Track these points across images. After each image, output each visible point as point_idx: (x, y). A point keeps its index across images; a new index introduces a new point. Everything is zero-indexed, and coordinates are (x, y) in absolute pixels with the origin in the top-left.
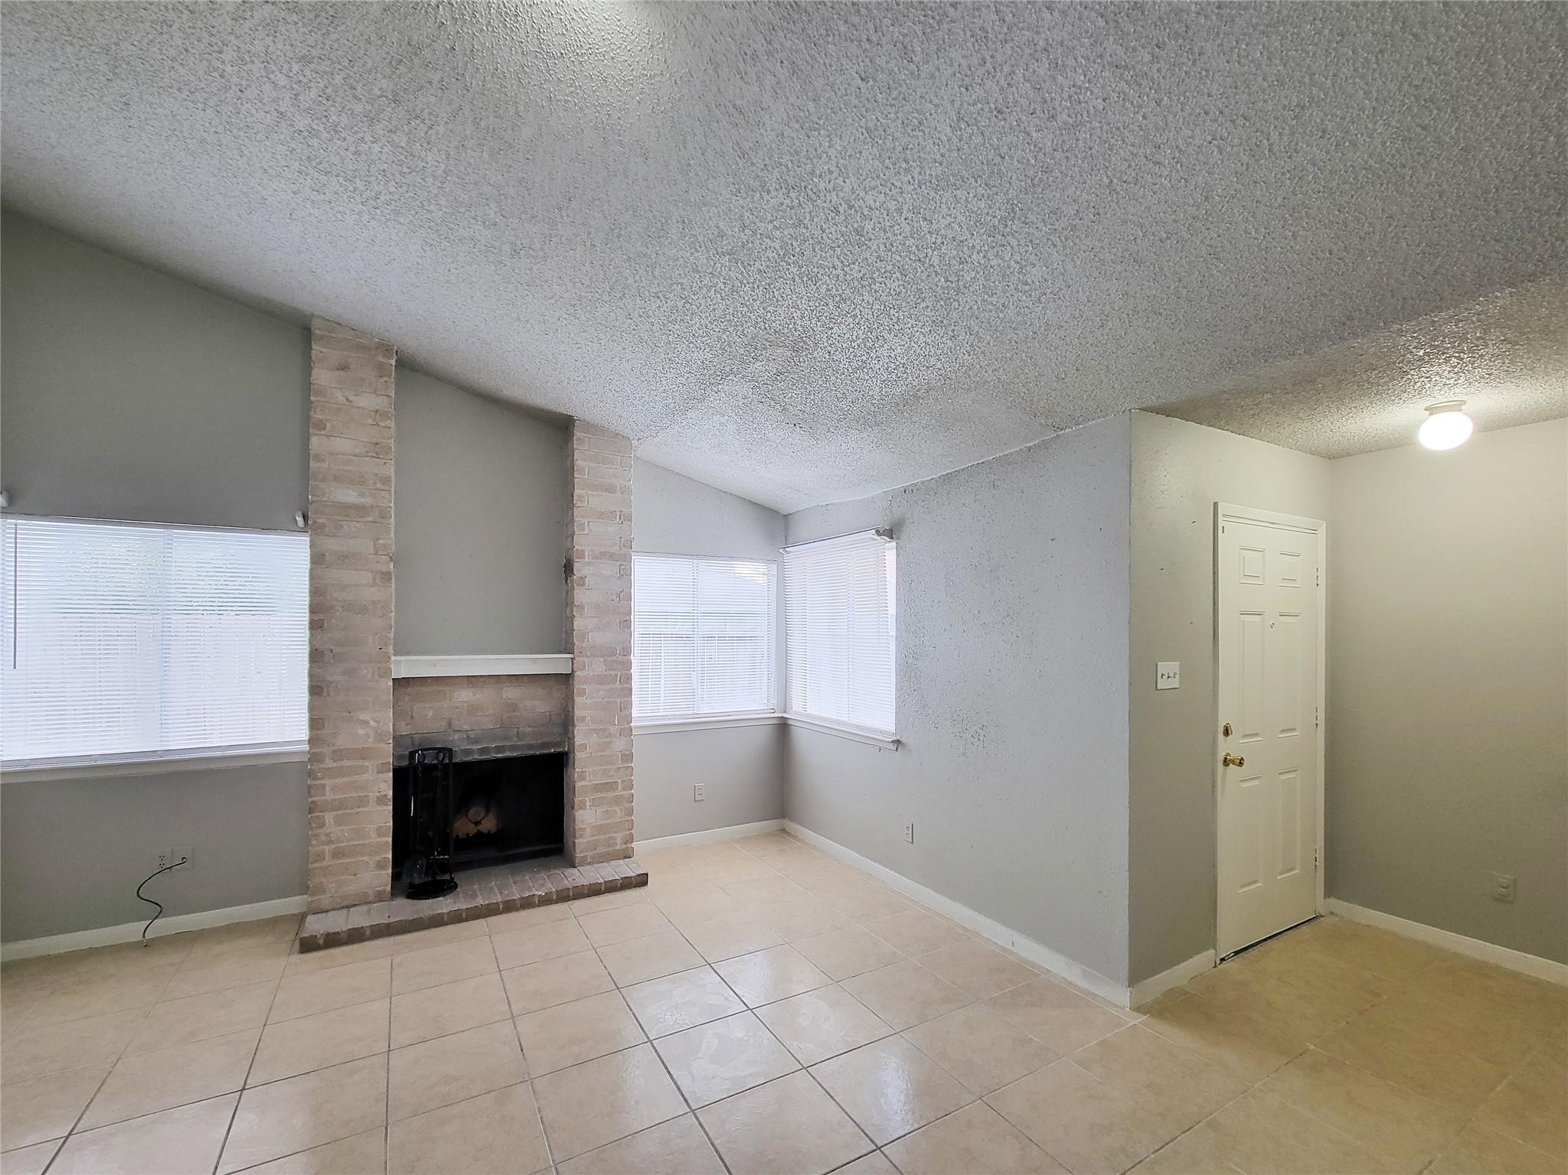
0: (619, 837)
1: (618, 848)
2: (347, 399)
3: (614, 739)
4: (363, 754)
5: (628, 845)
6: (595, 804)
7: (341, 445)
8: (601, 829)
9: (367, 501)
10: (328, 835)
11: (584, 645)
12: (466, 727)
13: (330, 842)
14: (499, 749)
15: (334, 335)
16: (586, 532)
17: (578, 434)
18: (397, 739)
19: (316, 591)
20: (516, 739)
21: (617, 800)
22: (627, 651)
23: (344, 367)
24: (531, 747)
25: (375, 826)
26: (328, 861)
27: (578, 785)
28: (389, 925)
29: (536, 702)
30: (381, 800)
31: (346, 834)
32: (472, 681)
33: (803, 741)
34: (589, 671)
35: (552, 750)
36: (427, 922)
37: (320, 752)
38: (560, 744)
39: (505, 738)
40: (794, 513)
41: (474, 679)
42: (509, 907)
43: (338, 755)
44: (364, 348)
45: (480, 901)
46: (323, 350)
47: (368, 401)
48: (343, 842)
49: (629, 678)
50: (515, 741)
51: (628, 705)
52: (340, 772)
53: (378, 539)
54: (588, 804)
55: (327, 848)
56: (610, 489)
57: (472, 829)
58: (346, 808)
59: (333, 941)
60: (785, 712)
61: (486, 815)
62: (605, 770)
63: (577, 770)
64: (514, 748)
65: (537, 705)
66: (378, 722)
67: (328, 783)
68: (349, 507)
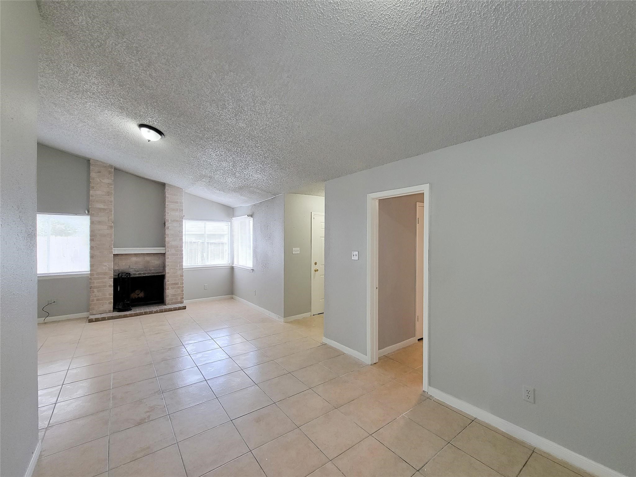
0: (179, 298)
1: (179, 301)
2: (100, 180)
3: (178, 271)
4: (105, 274)
5: (182, 300)
6: (173, 288)
7: (99, 192)
8: (174, 295)
9: (106, 207)
10: (95, 295)
11: (169, 245)
12: (134, 268)
13: (96, 297)
14: (144, 274)
15: (96, 164)
16: (169, 214)
17: (167, 188)
18: (114, 271)
19: (92, 231)
21: (179, 288)
22: (182, 247)
23: (99, 172)
24: (153, 273)
25: (108, 293)
26: (95, 302)
27: (167, 283)
28: (112, 317)
29: (155, 261)
30: (110, 286)
31: (100, 295)
32: (136, 255)
34: (170, 252)
35: (160, 274)
36: (123, 316)
37: (93, 274)
38: (163, 272)
39: (146, 271)
40: (235, 208)
41: (137, 255)
42: (146, 313)
43: (98, 274)
44: (105, 167)
45: (138, 312)
46: (94, 168)
47: (106, 181)
48: (99, 297)
49: (182, 254)
50: (149, 272)
51: (182, 262)
52: (98, 279)
53: (109, 217)
54: (170, 288)
55: (95, 298)
56: (177, 202)
57: (136, 296)
58: (100, 288)
59: (97, 320)
60: (233, 264)
61: (141, 292)
62: (175, 279)
63: (167, 279)
64: (149, 273)
65: (155, 262)
66: (109, 265)
67: (95, 281)
68: (101, 209)
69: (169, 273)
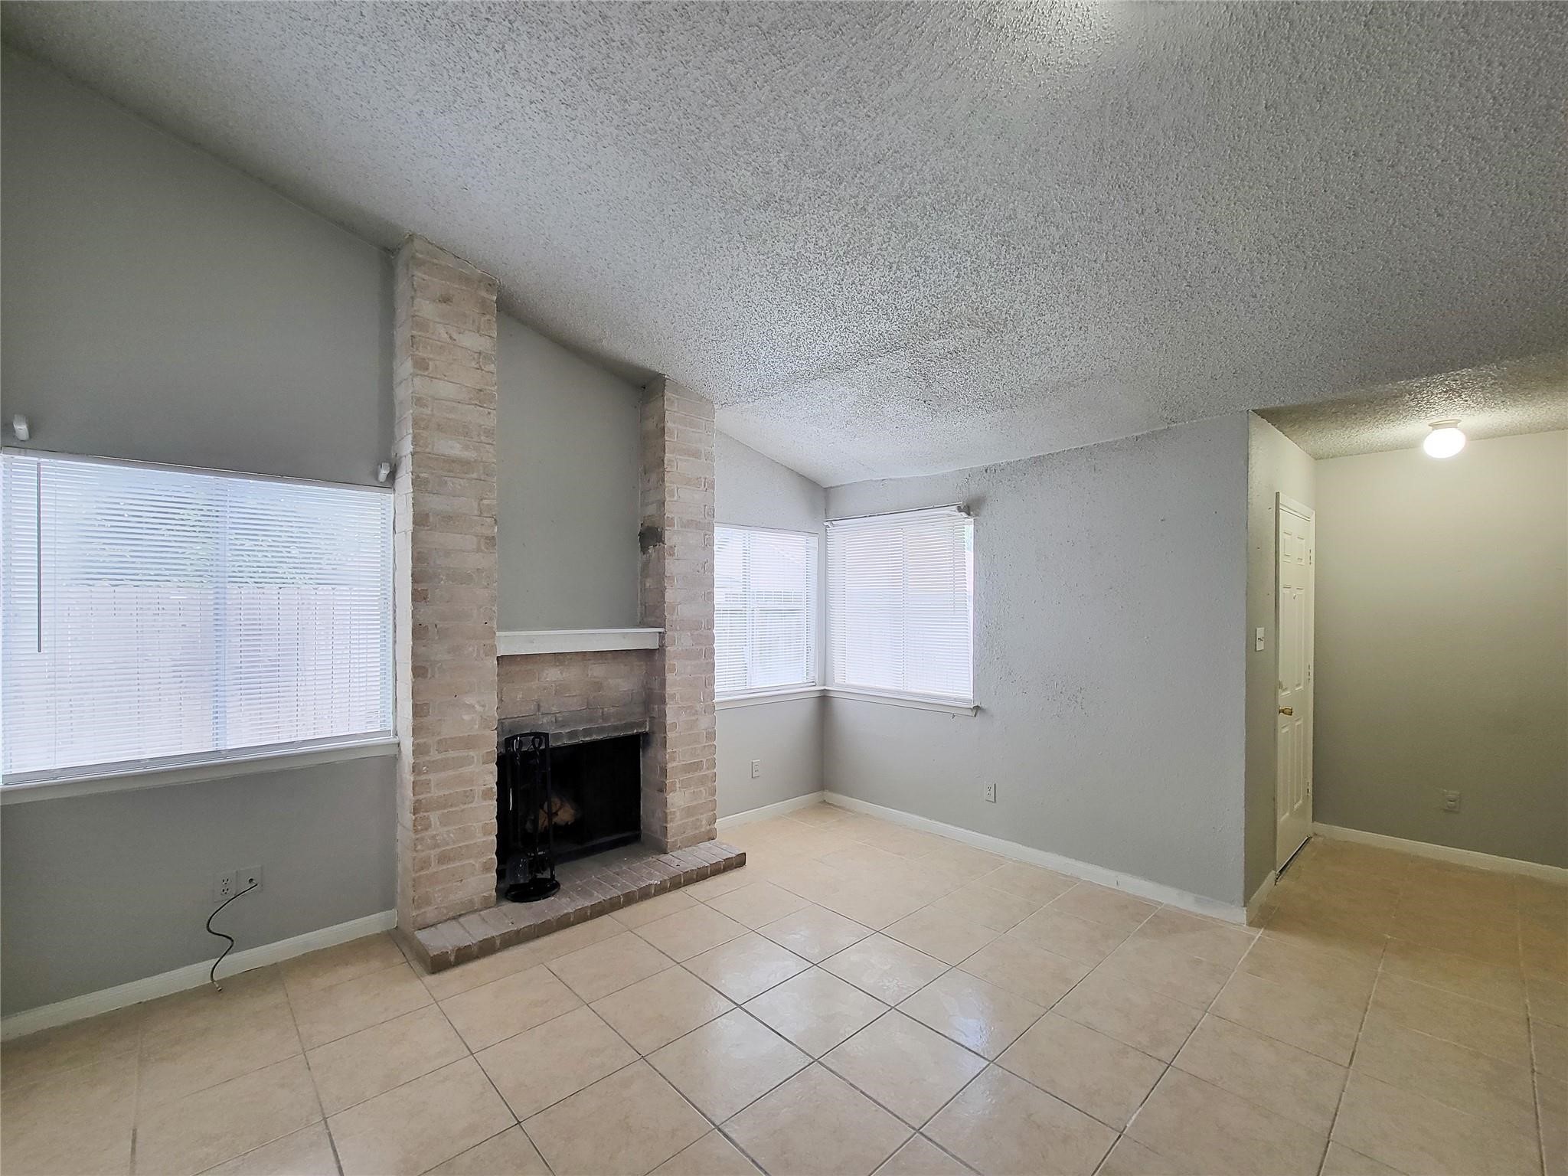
0: (704, 819)
1: (703, 830)
2: (451, 337)
3: (699, 716)
4: (469, 743)
5: (711, 827)
6: (685, 785)
7: (443, 388)
8: (690, 811)
9: (470, 455)
10: (433, 837)
11: (674, 617)
12: (554, 709)
13: (436, 846)
14: (587, 732)
15: (435, 261)
16: (675, 498)
17: (668, 394)
19: (418, 558)
20: (601, 720)
21: (702, 781)
22: (710, 625)
23: (446, 300)
24: (616, 728)
25: (480, 824)
26: (434, 868)
27: (670, 766)
29: (619, 680)
30: (486, 795)
31: (452, 835)
32: (558, 658)
34: (678, 644)
35: (635, 731)
36: (554, 924)
37: (425, 743)
38: (642, 724)
39: (590, 721)
40: (837, 487)
41: (561, 657)
42: (630, 899)
43: (444, 745)
44: (466, 280)
46: (426, 277)
47: (471, 341)
48: (448, 844)
49: (711, 653)
50: (600, 723)
51: (710, 682)
52: (444, 765)
53: (482, 500)
54: (678, 786)
55: (433, 853)
56: (696, 454)
58: (451, 806)
59: (465, 955)
60: (827, 683)
61: (565, 804)
62: (692, 749)
63: (668, 751)
64: (601, 730)
65: (622, 683)
66: (484, 706)
67: (432, 777)
68: (453, 461)
69: (674, 725)
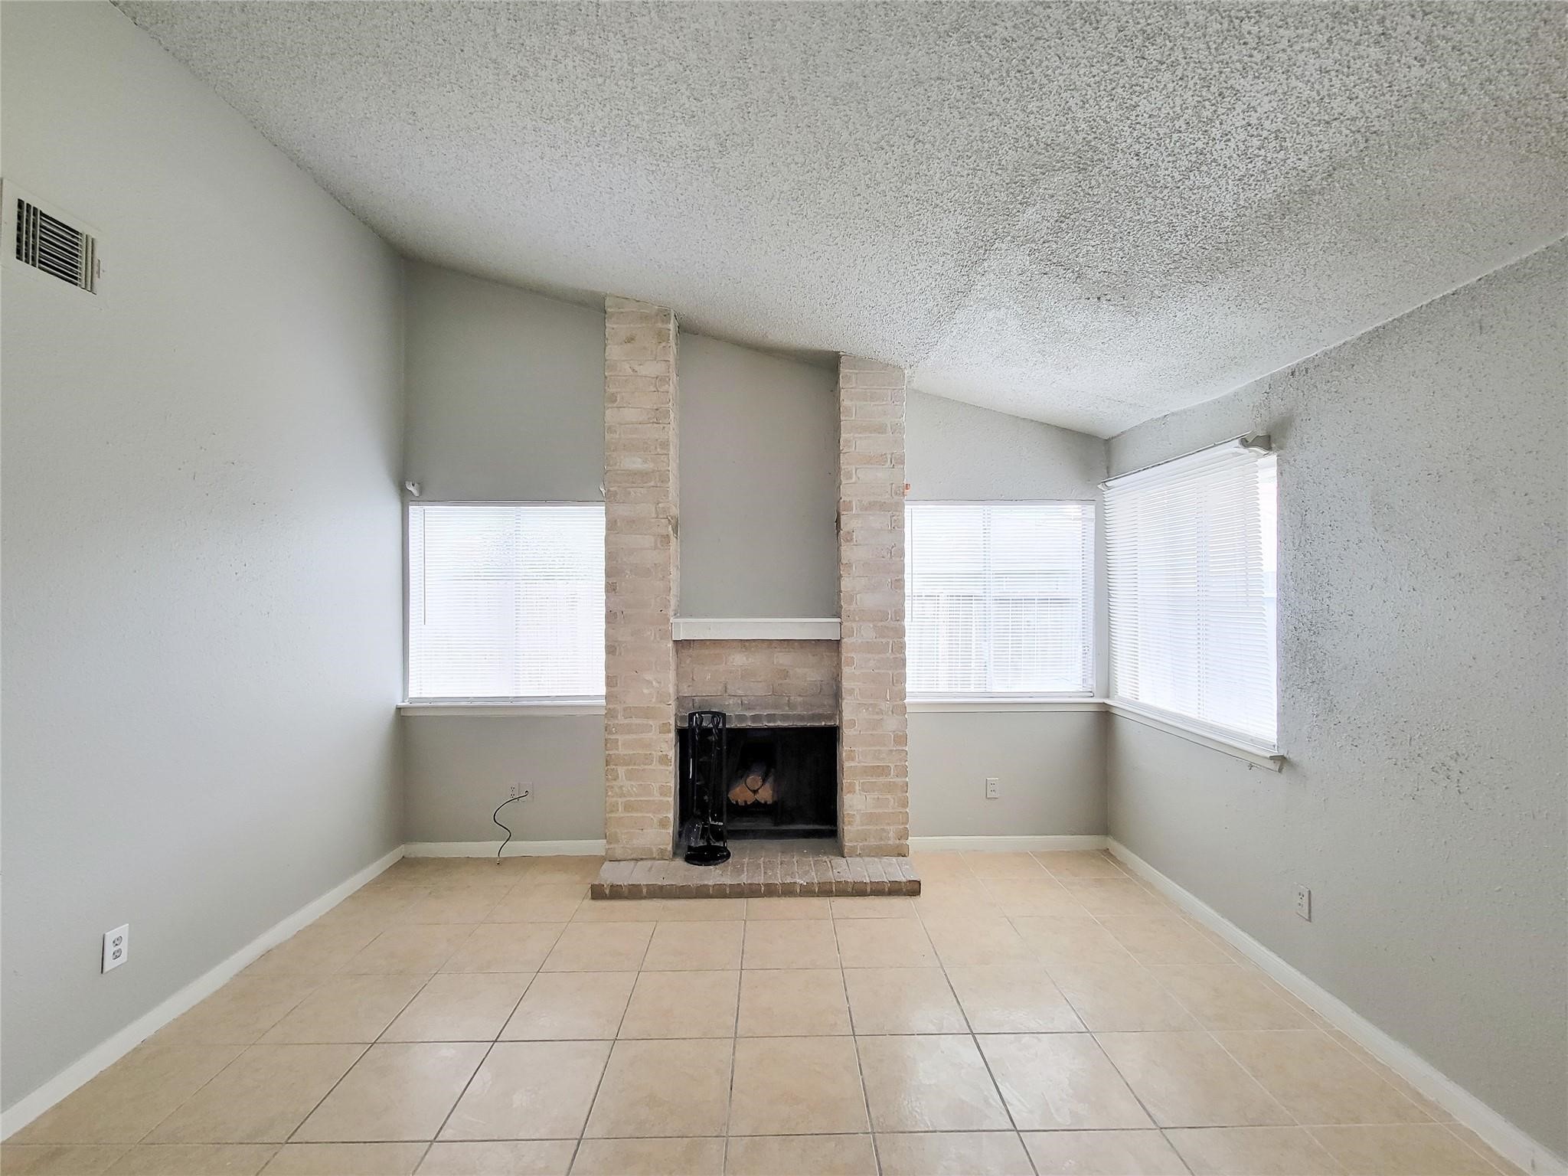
0: (892, 830)
1: (891, 842)
2: (633, 370)
3: (885, 717)
4: (647, 713)
5: (902, 841)
6: (868, 789)
7: (630, 414)
8: (871, 818)
9: (650, 466)
10: (621, 788)
11: (852, 608)
12: (740, 692)
13: (622, 795)
14: (771, 718)
15: (622, 310)
16: (853, 480)
17: (844, 371)
18: (680, 700)
19: (610, 556)
20: (787, 708)
21: (890, 788)
22: (899, 615)
23: (630, 340)
24: (801, 718)
25: (658, 785)
26: (621, 813)
27: (847, 765)
28: (661, 887)
29: (806, 670)
30: (664, 760)
31: (634, 789)
32: (745, 645)
33: (1131, 737)
34: (858, 637)
35: (823, 724)
36: (694, 891)
37: (615, 708)
38: (831, 717)
39: (776, 707)
41: (747, 644)
43: (629, 712)
44: (645, 318)
45: (744, 879)
46: (615, 326)
47: (651, 369)
48: (632, 796)
49: (902, 647)
50: (787, 711)
51: (901, 679)
52: (628, 729)
53: (657, 503)
54: (857, 788)
55: (620, 800)
56: (881, 429)
57: (750, 798)
58: (635, 764)
59: (616, 893)
60: (1108, 697)
61: (764, 783)
62: (876, 751)
63: (845, 748)
64: (785, 717)
65: (807, 673)
66: (659, 683)
67: (621, 738)
68: (635, 474)
69: (853, 723)
